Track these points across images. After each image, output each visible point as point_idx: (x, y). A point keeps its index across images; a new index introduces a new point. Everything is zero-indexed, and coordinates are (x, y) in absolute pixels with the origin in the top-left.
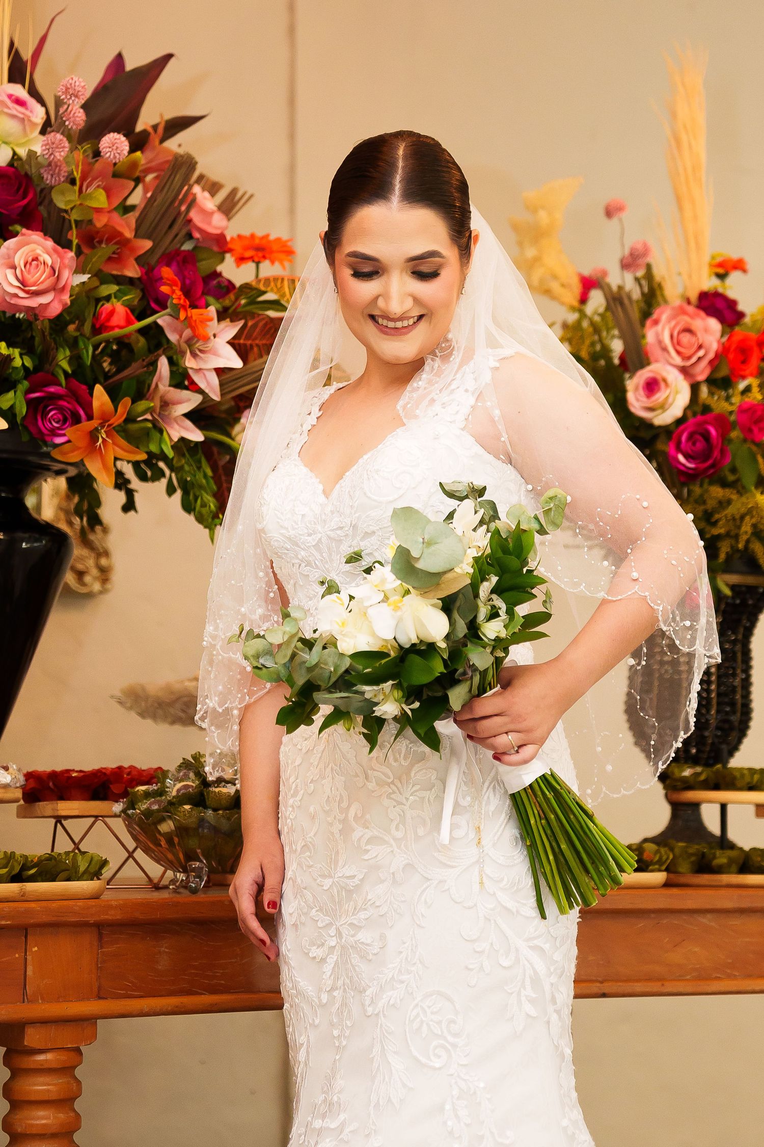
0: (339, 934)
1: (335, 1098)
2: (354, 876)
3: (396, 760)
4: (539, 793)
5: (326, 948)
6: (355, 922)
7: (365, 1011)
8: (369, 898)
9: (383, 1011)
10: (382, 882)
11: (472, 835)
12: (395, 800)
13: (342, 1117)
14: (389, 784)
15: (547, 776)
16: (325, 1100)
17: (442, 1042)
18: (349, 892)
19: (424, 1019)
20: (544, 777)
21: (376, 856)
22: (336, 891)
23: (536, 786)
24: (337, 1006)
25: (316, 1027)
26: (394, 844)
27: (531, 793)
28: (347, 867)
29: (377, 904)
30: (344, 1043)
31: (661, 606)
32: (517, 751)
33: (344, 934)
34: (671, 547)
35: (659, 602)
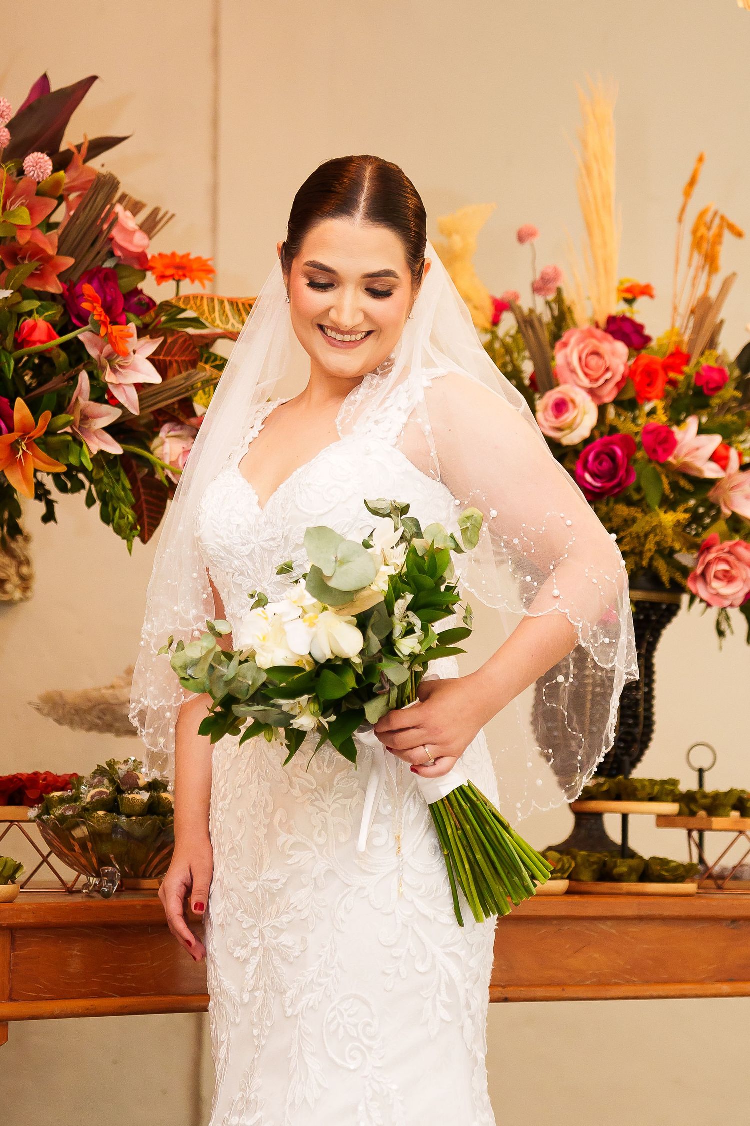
0: (262, 936)
1: (253, 1097)
2: (277, 881)
3: (319, 767)
4: (456, 804)
5: (249, 948)
6: (278, 925)
7: (285, 1012)
8: (292, 901)
9: (302, 1014)
10: (305, 886)
11: (392, 843)
12: (318, 807)
13: (259, 1115)
14: (312, 791)
15: (465, 788)
16: (243, 1098)
17: (357, 1044)
18: (273, 895)
19: (341, 1021)
20: (461, 789)
21: (299, 862)
22: (260, 893)
23: (453, 798)
24: (258, 1006)
25: (238, 1025)
26: (316, 850)
27: (448, 804)
28: (271, 871)
29: (299, 908)
30: (264, 1042)
31: (582, 623)
32: (434, 763)
33: (266, 936)
34: (593, 566)
35: (579, 619)
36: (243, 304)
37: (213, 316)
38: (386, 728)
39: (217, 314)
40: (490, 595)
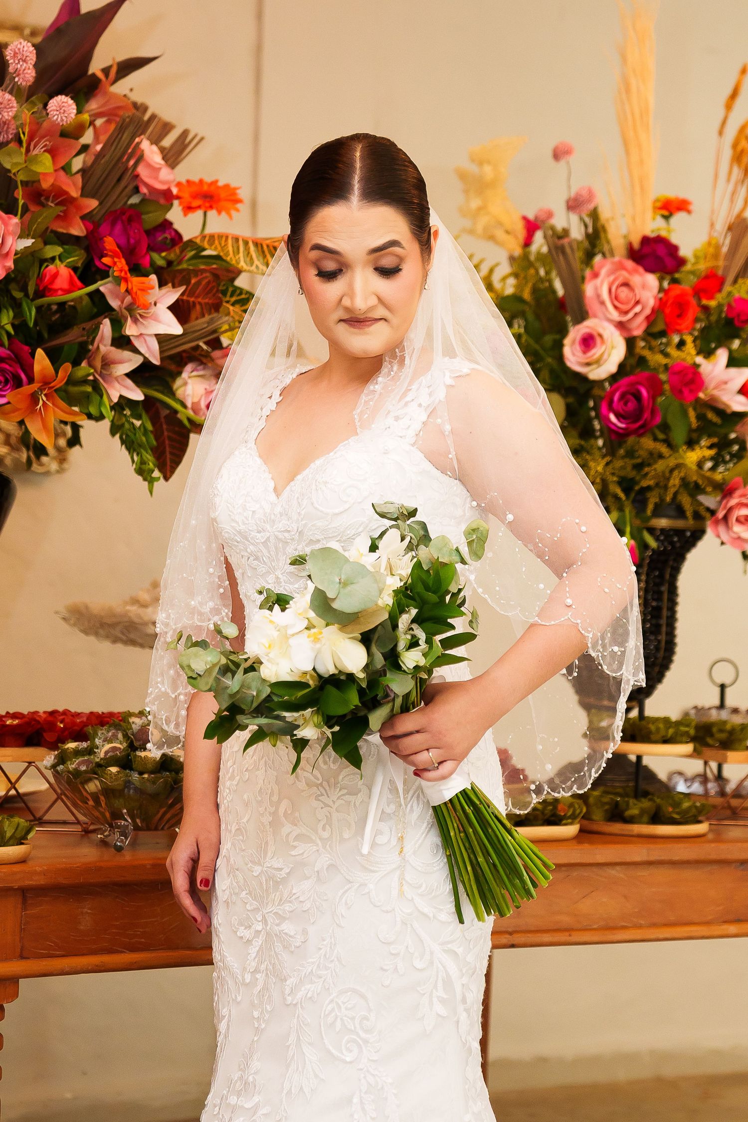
0: (265, 921)
1: (251, 1079)
2: (281, 869)
3: (325, 763)
4: (458, 807)
5: (252, 930)
6: (280, 912)
7: (285, 999)
8: (294, 891)
9: (301, 1004)
10: (307, 878)
11: (394, 842)
12: (322, 801)
13: (256, 1099)
14: (317, 786)
15: (469, 792)
16: (241, 1078)
17: (355, 1037)
18: (277, 884)
19: (338, 1014)
20: (464, 792)
21: (303, 854)
22: (264, 879)
23: (456, 801)
24: (259, 988)
25: (238, 1003)
26: (320, 844)
27: (451, 807)
28: (275, 859)
29: (301, 899)
30: (263, 1026)
31: (592, 633)
32: (437, 768)
33: (269, 922)
34: (605, 575)
35: (589, 629)
36: (268, 246)
37: (237, 257)
38: (390, 733)
39: (241, 255)
40: (502, 601)
